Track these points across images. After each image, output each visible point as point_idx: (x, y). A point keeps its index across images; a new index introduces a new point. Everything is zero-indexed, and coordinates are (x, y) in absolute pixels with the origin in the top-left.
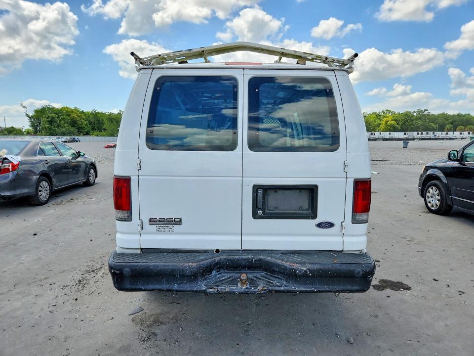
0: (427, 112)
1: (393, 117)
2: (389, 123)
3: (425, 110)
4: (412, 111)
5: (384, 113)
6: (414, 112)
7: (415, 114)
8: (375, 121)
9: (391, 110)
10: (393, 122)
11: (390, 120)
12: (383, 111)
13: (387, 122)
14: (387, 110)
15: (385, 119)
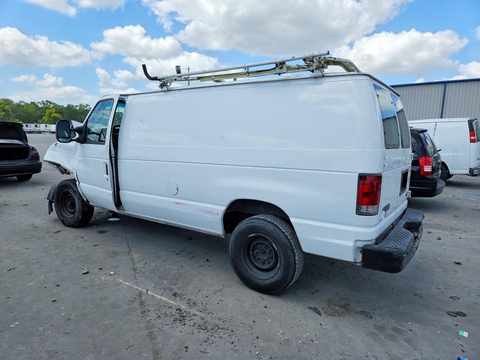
0: (88, 107)
1: (56, 109)
2: (53, 115)
3: (87, 105)
4: (74, 105)
5: (44, 104)
6: (77, 106)
7: (77, 108)
8: (35, 112)
9: (51, 101)
10: (57, 115)
11: (54, 112)
12: (42, 101)
13: (50, 114)
14: (47, 101)
15: (48, 111)
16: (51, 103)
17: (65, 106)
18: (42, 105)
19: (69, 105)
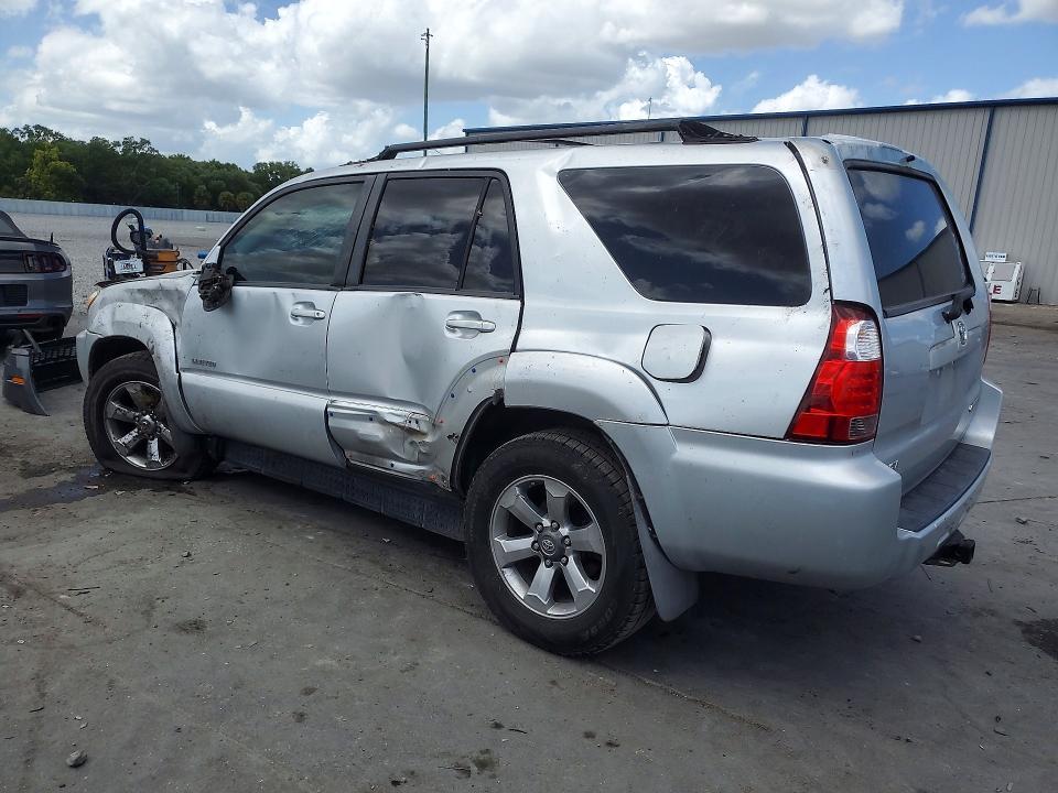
0: (147, 146)
1: (61, 149)
2: (52, 164)
3: (144, 142)
4: (110, 139)
5: (30, 133)
6: (117, 144)
7: (119, 150)
9: (50, 128)
10: (64, 165)
11: (55, 156)
12: (27, 127)
13: (46, 161)
14: (37, 127)
15: (38, 153)
16: (48, 132)
17: (88, 142)
18: (27, 138)
19: (96, 141)
